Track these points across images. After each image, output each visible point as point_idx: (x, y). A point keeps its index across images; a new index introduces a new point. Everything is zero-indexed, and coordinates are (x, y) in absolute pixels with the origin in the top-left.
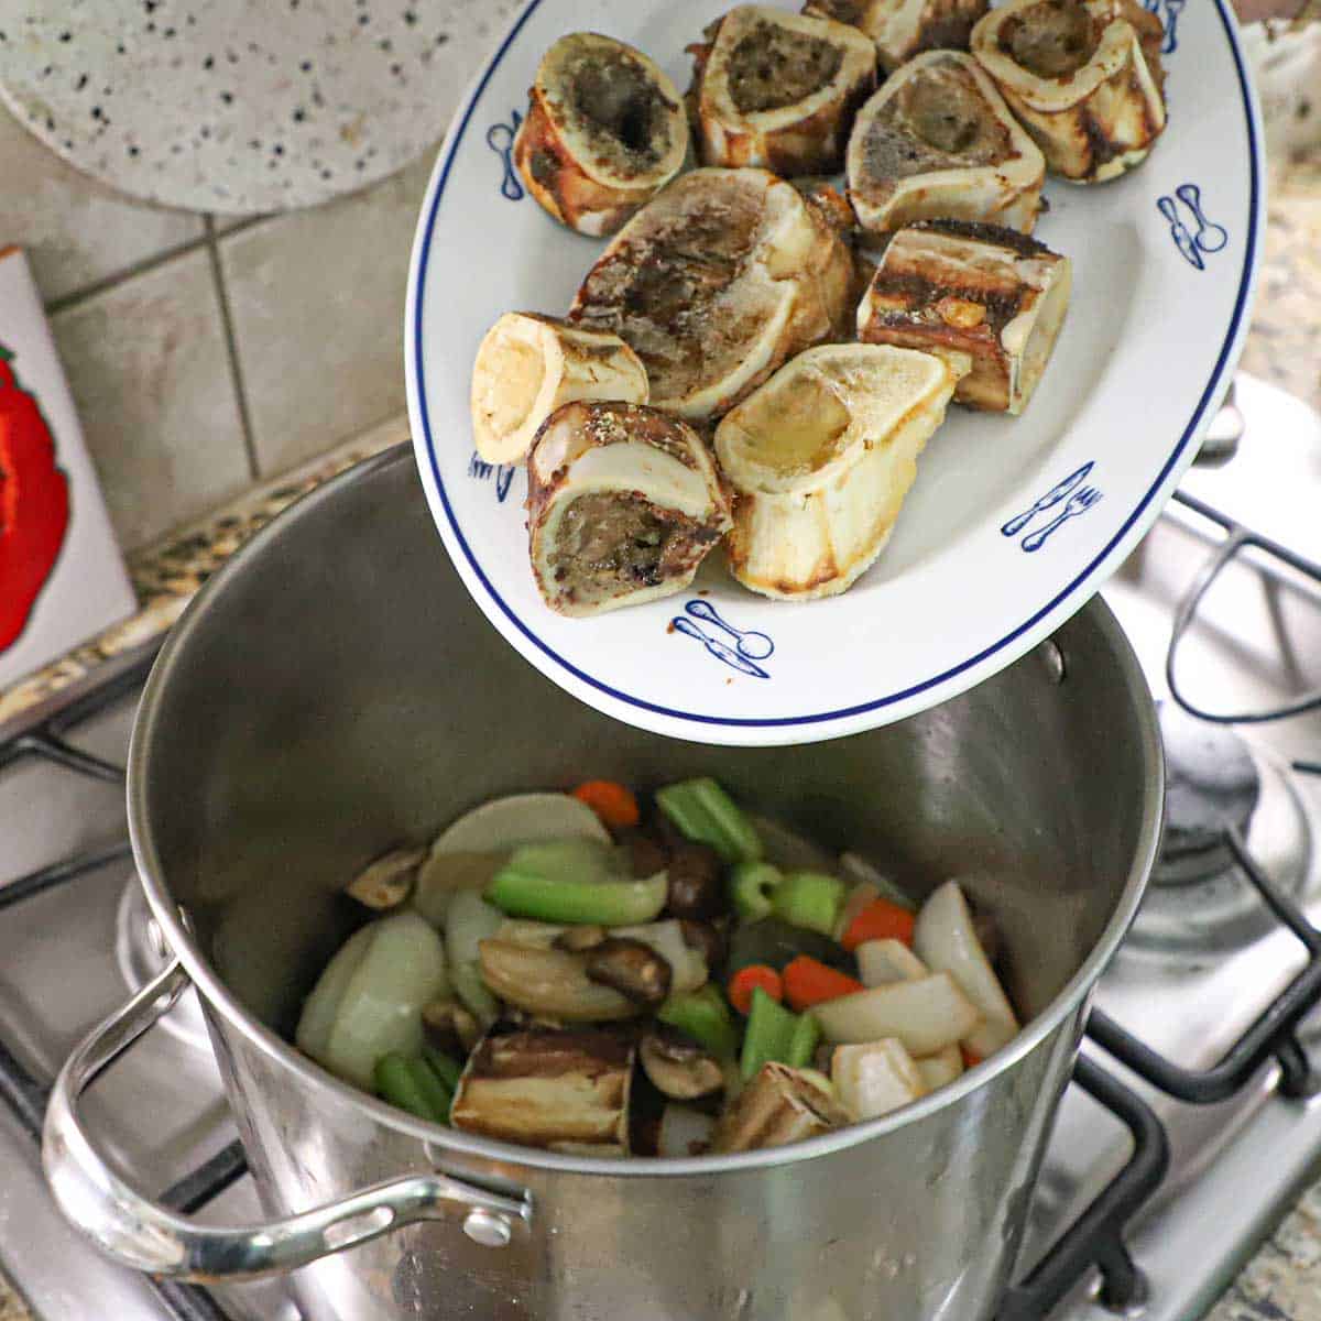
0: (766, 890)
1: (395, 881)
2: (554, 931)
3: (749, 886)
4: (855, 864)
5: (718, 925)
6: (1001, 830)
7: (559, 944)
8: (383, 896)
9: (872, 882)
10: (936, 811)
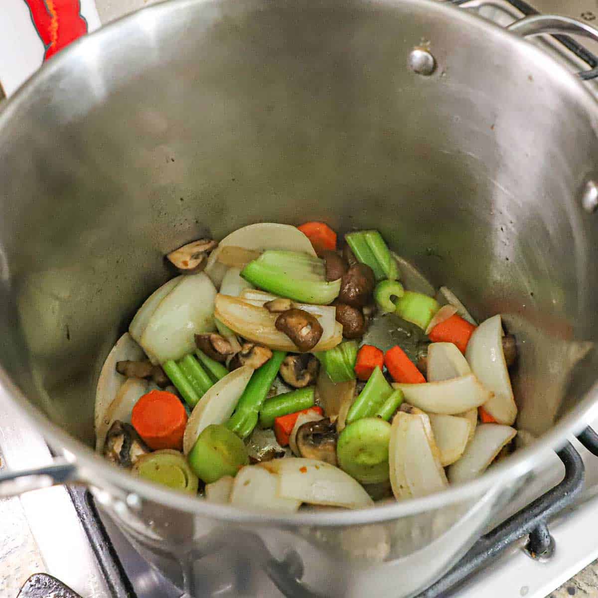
0: (394, 299)
1: (195, 256)
2: (269, 298)
3: (384, 294)
4: (447, 293)
5: (366, 311)
6: (532, 294)
7: (267, 306)
8: (185, 263)
9: (455, 305)
10: (497, 275)
